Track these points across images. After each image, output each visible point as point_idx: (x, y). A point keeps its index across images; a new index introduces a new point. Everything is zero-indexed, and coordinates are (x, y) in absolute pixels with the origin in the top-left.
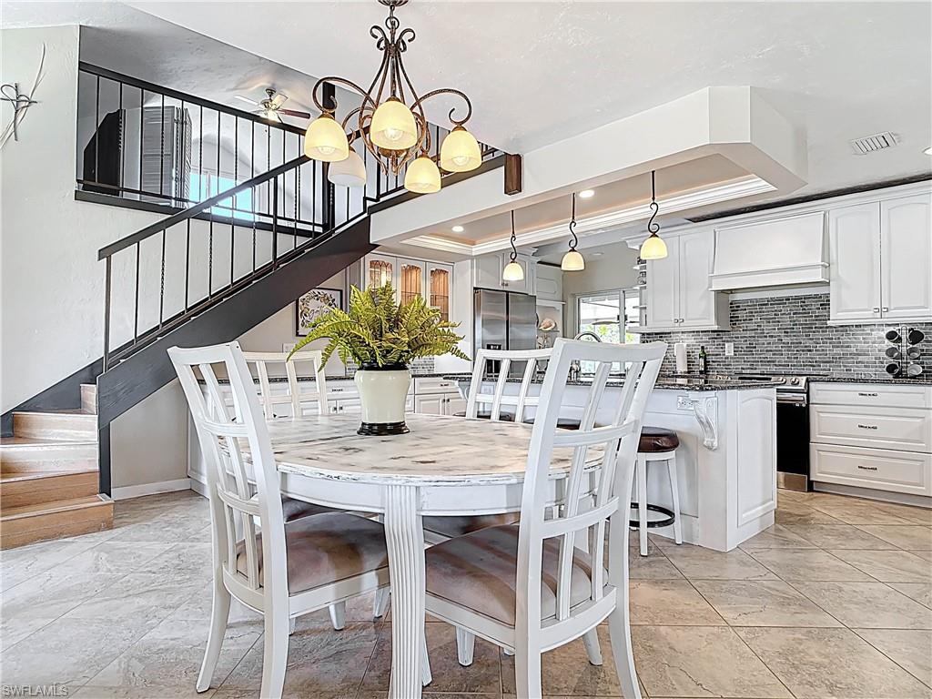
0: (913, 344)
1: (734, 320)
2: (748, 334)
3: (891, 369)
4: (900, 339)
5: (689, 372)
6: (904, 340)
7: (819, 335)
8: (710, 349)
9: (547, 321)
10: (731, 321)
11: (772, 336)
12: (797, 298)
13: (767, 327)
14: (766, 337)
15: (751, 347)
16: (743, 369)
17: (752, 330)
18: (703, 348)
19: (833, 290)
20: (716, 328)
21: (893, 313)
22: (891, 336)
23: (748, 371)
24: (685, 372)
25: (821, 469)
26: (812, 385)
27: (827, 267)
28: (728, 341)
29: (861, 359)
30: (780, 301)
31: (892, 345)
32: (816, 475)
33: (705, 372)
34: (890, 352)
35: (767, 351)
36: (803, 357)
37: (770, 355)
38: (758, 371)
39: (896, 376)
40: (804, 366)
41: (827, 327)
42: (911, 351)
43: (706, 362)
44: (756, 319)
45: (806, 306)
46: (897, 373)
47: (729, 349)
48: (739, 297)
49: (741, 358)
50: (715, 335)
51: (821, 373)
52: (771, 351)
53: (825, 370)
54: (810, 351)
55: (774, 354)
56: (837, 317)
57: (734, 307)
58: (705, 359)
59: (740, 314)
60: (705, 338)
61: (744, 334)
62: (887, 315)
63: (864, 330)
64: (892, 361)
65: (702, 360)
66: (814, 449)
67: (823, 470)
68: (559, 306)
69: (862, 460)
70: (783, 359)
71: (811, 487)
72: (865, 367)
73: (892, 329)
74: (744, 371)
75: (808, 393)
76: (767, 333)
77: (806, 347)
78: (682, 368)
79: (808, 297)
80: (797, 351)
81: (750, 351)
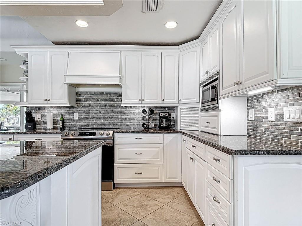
0: (151, 115)
1: (78, 102)
2: (86, 109)
3: (143, 125)
5: (54, 129)
6: (148, 113)
7: (116, 110)
8: (66, 116)
10: (77, 102)
11: (96, 110)
12: (107, 93)
13: (94, 106)
14: (93, 110)
15: (87, 115)
16: (82, 126)
17: (86, 107)
18: (62, 115)
19: (123, 90)
20: (68, 104)
21: (146, 101)
22: (144, 111)
23: (85, 127)
24: (52, 129)
26: (116, 135)
27: (121, 78)
28: (75, 112)
29: (132, 121)
31: (143, 115)
32: (117, 180)
33: (63, 129)
34: (143, 118)
35: (94, 117)
36: (110, 120)
37: (95, 119)
38: (90, 127)
39: (145, 129)
41: (119, 107)
42: (150, 118)
43: (63, 123)
44: (89, 102)
45: (111, 97)
47: (76, 116)
48: (81, 90)
49: (82, 121)
50: (68, 109)
51: (117, 127)
52: (96, 117)
53: (118, 126)
54: (112, 117)
55: (97, 119)
56: (125, 102)
57: (78, 95)
58: (63, 121)
59: (82, 99)
60: (64, 110)
61: (83, 109)
62: (143, 102)
63: (133, 109)
64: (143, 122)
65: (61, 122)
66: (116, 166)
67: (120, 177)
69: (136, 170)
70: (101, 121)
71: (114, 186)
72: (134, 124)
73: (143, 108)
74: (83, 128)
75: (114, 139)
76: (94, 109)
77: (111, 115)
78: (50, 126)
79: (112, 93)
80: (107, 117)
81: (86, 117)
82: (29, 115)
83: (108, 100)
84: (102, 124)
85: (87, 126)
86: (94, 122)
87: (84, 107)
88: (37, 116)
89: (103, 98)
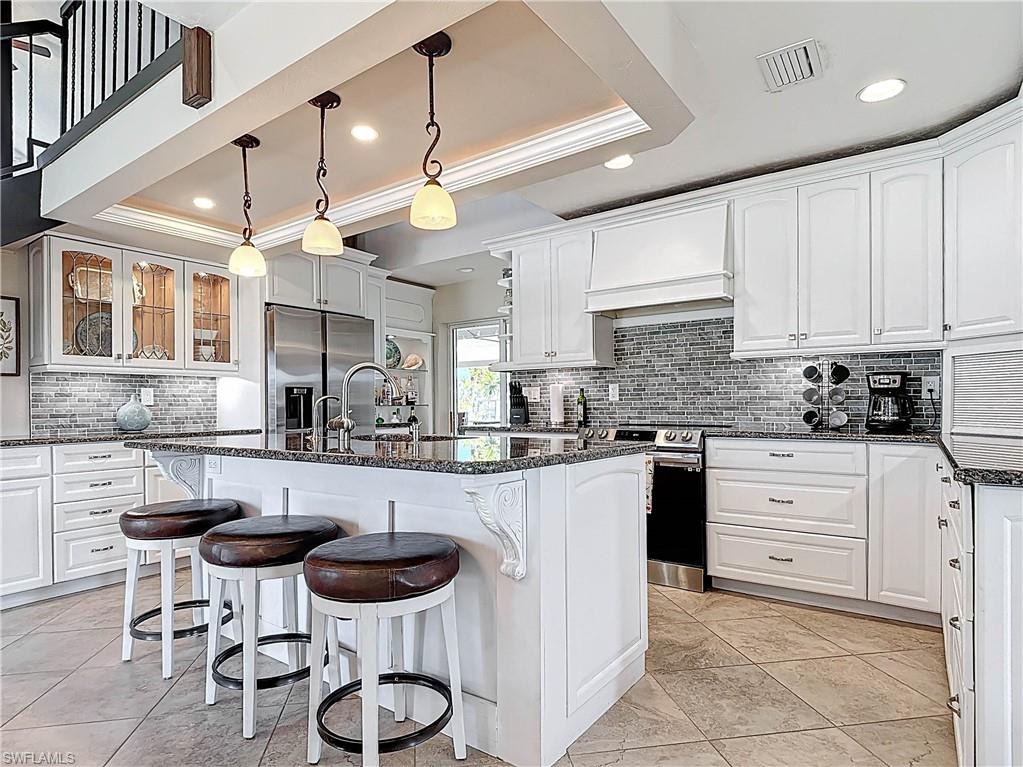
0: (836, 383)
1: (619, 354)
2: (636, 372)
3: (809, 417)
4: (820, 376)
5: (565, 423)
6: (825, 379)
7: (721, 373)
8: (592, 392)
9: (411, 358)
10: (616, 355)
11: (664, 375)
12: (695, 324)
13: (658, 363)
14: (657, 375)
15: (640, 389)
16: (629, 418)
17: (642, 366)
18: (582, 390)
19: (737, 313)
20: (594, 363)
21: (813, 340)
22: (811, 373)
23: (636, 422)
24: (560, 424)
25: (722, 558)
26: (709, 442)
27: (730, 278)
28: (612, 382)
29: (773, 403)
30: (675, 328)
31: (811, 385)
32: (715, 568)
33: (585, 423)
34: (808, 395)
35: (658, 394)
36: (703, 401)
37: (661, 400)
38: (648, 421)
39: (815, 429)
40: (703, 414)
41: (731, 363)
42: (835, 392)
43: (585, 409)
44: (646, 352)
45: (706, 334)
46: (816, 425)
47: (614, 392)
48: (626, 323)
49: (627, 404)
50: (596, 374)
51: (724, 423)
52: (663, 394)
53: (727, 419)
54: (709, 394)
55: (666, 399)
56: (742, 347)
57: (619, 336)
58: (585, 405)
59: (627, 346)
60: (586, 378)
61: (630, 372)
62: (804, 343)
63: (776, 366)
64: (810, 407)
65: (581, 407)
66: (712, 530)
67: (725, 561)
68: (427, 338)
69: (776, 548)
70: (677, 405)
71: (708, 584)
72: (778, 415)
73: (810, 363)
74: (631, 422)
75: (703, 453)
76: (659, 371)
77: (705, 388)
78: (557, 418)
79: (708, 322)
80: (694, 394)
81: (639, 395)
82: (516, 390)
83: (697, 344)
84: (679, 413)
85: (640, 418)
86: (660, 408)
87: (634, 367)
88: (531, 394)
89: (681, 339)
